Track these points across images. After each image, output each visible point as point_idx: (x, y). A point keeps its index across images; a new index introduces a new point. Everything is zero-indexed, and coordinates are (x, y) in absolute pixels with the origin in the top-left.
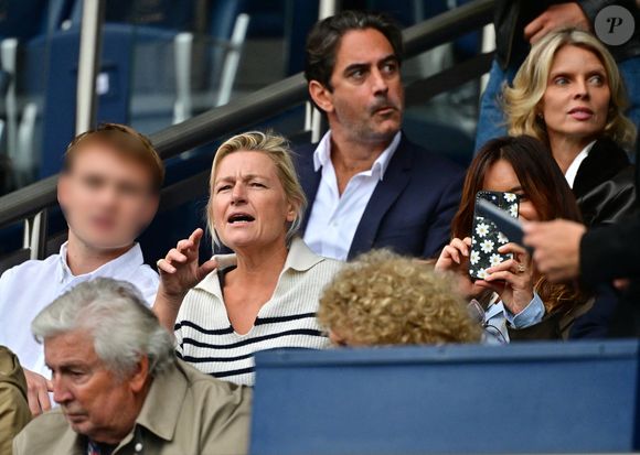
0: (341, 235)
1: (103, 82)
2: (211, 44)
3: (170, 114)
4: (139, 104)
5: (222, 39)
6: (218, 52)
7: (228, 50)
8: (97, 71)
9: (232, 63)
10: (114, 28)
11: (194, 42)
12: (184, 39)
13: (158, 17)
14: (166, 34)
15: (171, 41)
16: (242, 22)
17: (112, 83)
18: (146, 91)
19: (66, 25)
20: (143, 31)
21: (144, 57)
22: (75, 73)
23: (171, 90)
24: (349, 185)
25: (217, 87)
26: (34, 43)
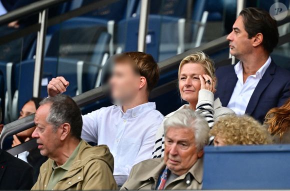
0: (244, 100)
1: (149, 39)
2: (193, 23)
3: (176, 52)
4: (163, 48)
5: (197, 21)
6: (196, 26)
7: (200, 26)
8: (146, 34)
9: (201, 31)
10: (153, 17)
11: (186, 22)
12: (182, 21)
13: (171, 12)
14: (174, 19)
15: (177, 22)
16: (206, 14)
17: (152, 39)
18: (166, 42)
19: (134, 15)
20: (165, 18)
21: (166, 29)
22: (137, 35)
23: (176, 42)
24: (247, 80)
25: (195, 41)
26: (121, 22)
